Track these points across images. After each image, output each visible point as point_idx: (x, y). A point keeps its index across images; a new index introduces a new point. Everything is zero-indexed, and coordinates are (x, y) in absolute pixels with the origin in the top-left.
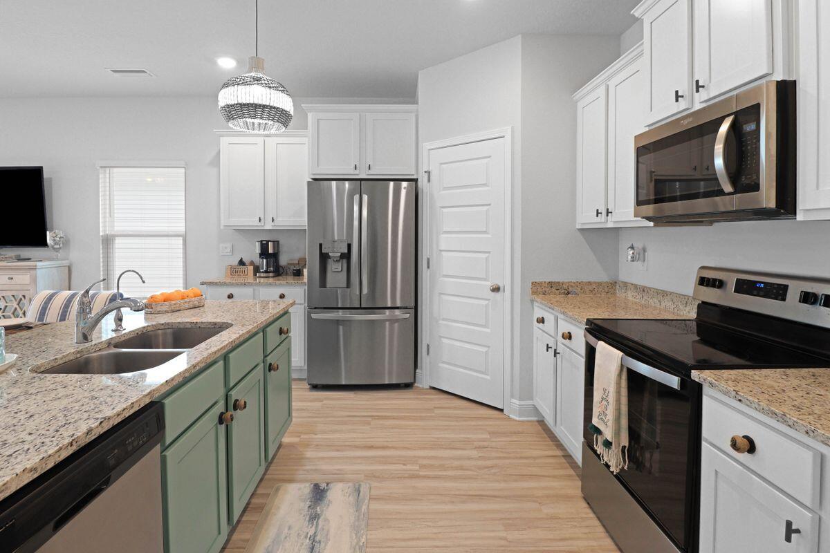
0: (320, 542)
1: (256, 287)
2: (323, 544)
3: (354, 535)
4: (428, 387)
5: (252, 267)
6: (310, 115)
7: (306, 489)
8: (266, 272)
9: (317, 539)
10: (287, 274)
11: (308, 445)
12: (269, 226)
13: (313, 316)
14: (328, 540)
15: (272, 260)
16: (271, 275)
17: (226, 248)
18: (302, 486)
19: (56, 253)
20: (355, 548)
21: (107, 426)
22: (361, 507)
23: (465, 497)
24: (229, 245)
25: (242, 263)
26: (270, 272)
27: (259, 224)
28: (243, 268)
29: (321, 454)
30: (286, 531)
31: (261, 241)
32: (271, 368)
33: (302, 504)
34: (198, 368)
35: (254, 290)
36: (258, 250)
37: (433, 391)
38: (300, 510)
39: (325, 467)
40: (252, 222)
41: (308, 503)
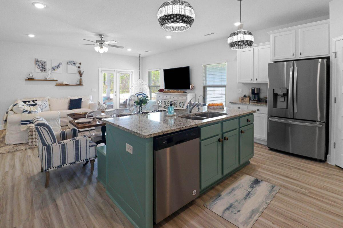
0: (251, 194)
1: (248, 106)
2: (252, 195)
3: (265, 199)
4: (334, 165)
5: (249, 98)
6: (271, 36)
7: (253, 179)
8: (254, 100)
9: (251, 193)
10: (263, 102)
11: (260, 167)
12: (255, 82)
13: (270, 119)
14: (254, 195)
15: (256, 96)
16: (256, 101)
17: (240, 90)
18: (252, 177)
19: (192, 91)
20: (263, 202)
21: (186, 128)
22: (272, 192)
23: (328, 212)
24: (241, 90)
25: (245, 96)
26: (255, 100)
27: (251, 81)
28: (245, 98)
29: (263, 171)
30: (241, 186)
31: (252, 88)
32: (242, 132)
33: (249, 182)
34: (211, 122)
35: (247, 106)
36: (251, 92)
37: (336, 167)
38: (248, 183)
39: (263, 176)
40: (248, 81)
41: (252, 183)
